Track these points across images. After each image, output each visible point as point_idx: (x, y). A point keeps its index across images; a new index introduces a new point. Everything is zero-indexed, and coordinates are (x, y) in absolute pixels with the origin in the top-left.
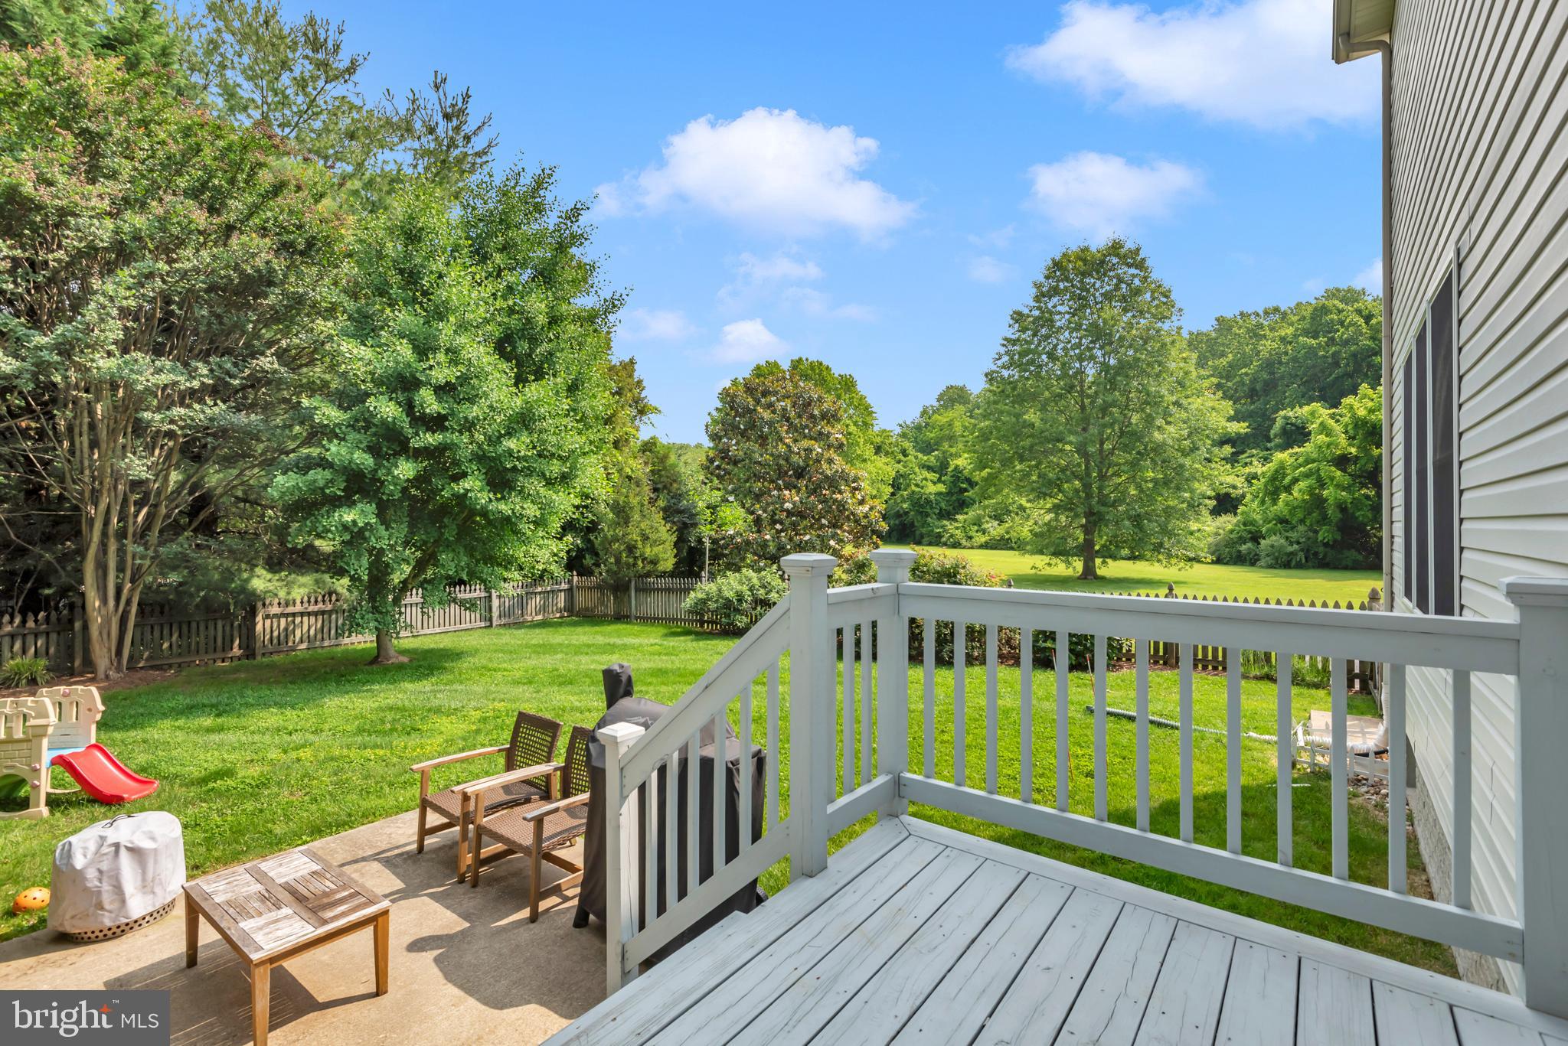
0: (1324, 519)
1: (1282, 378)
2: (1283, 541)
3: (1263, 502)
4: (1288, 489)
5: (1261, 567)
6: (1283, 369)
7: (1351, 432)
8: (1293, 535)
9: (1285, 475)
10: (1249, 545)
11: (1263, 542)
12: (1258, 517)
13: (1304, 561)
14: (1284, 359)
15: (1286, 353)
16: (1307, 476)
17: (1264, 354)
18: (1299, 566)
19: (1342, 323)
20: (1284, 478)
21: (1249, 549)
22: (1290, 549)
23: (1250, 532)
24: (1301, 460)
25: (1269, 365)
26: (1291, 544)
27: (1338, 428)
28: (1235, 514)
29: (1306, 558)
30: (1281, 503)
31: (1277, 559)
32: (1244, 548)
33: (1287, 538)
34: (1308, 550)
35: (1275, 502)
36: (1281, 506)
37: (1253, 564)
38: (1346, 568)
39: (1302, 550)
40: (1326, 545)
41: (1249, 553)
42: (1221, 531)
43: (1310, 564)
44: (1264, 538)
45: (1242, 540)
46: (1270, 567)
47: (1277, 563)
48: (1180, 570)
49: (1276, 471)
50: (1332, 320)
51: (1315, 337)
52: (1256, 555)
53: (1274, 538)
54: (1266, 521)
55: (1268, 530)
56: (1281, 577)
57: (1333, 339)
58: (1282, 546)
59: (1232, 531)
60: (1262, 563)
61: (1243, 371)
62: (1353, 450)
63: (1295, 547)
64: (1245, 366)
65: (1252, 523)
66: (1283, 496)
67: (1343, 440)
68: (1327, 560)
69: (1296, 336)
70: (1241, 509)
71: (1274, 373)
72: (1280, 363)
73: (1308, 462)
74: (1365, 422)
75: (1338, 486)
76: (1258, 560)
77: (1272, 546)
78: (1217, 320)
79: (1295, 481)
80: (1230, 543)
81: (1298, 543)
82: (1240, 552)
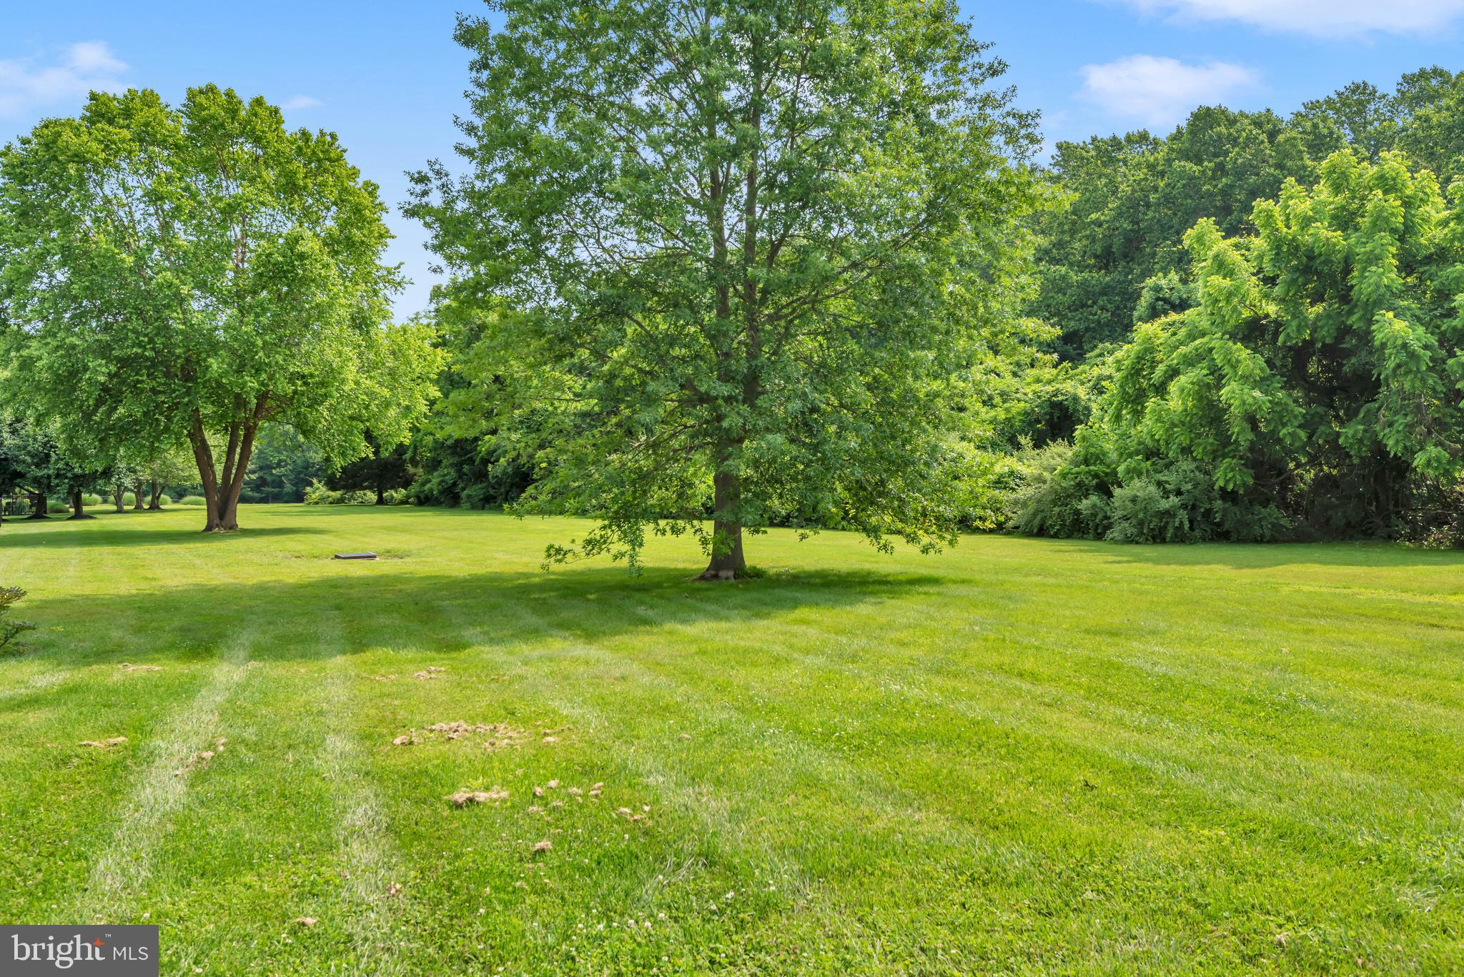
0: (1224, 445)
1: (1150, 229)
2: (1152, 488)
3: (1118, 418)
4: (1161, 390)
5: (1114, 541)
6: (1150, 214)
7: (1269, 269)
8: (1171, 478)
9: (1154, 364)
10: (1094, 498)
11: (1117, 492)
12: (1109, 446)
13: (1187, 525)
14: (1153, 198)
15: (1155, 189)
16: (1190, 362)
17: (1124, 188)
18: (1181, 538)
19: (1235, 142)
20: (1153, 368)
21: (1094, 506)
22: (1165, 505)
23: (1096, 476)
24: (1183, 332)
25: (1133, 207)
26: (1166, 494)
27: (1245, 269)
28: (1071, 442)
29: (1191, 522)
30: (1148, 420)
31: (1141, 523)
32: (1085, 505)
33: (1159, 484)
34: (1194, 507)
35: (1138, 414)
36: (1147, 428)
37: (1099, 536)
38: (1259, 540)
39: (1184, 506)
40: (1225, 494)
41: (1094, 515)
42: (1046, 475)
43: (1197, 533)
44: (1120, 486)
45: (1082, 490)
46: (1129, 540)
47: (1141, 533)
48: (925, 550)
49: (1139, 358)
50: (1219, 135)
51: (1199, 162)
52: (1107, 517)
53: (1136, 483)
54: (1124, 453)
55: (1128, 471)
56: (1147, 560)
57: (1221, 168)
58: (1150, 499)
59: (1064, 476)
60: (1115, 533)
61: (1093, 216)
62: (1272, 309)
63: (1174, 500)
64: (1097, 209)
65: (1099, 458)
66: (1151, 403)
67: (1253, 288)
68: (1226, 527)
69: (1169, 161)
70: (1079, 430)
71: (1138, 223)
72: (1148, 205)
73: (1192, 337)
74: (1294, 247)
75: (1245, 378)
76: (1109, 527)
77: (1134, 500)
78: (1059, 147)
79: (1173, 373)
80: (1061, 498)
81: (1179, 493)
82: (1077, 512)
